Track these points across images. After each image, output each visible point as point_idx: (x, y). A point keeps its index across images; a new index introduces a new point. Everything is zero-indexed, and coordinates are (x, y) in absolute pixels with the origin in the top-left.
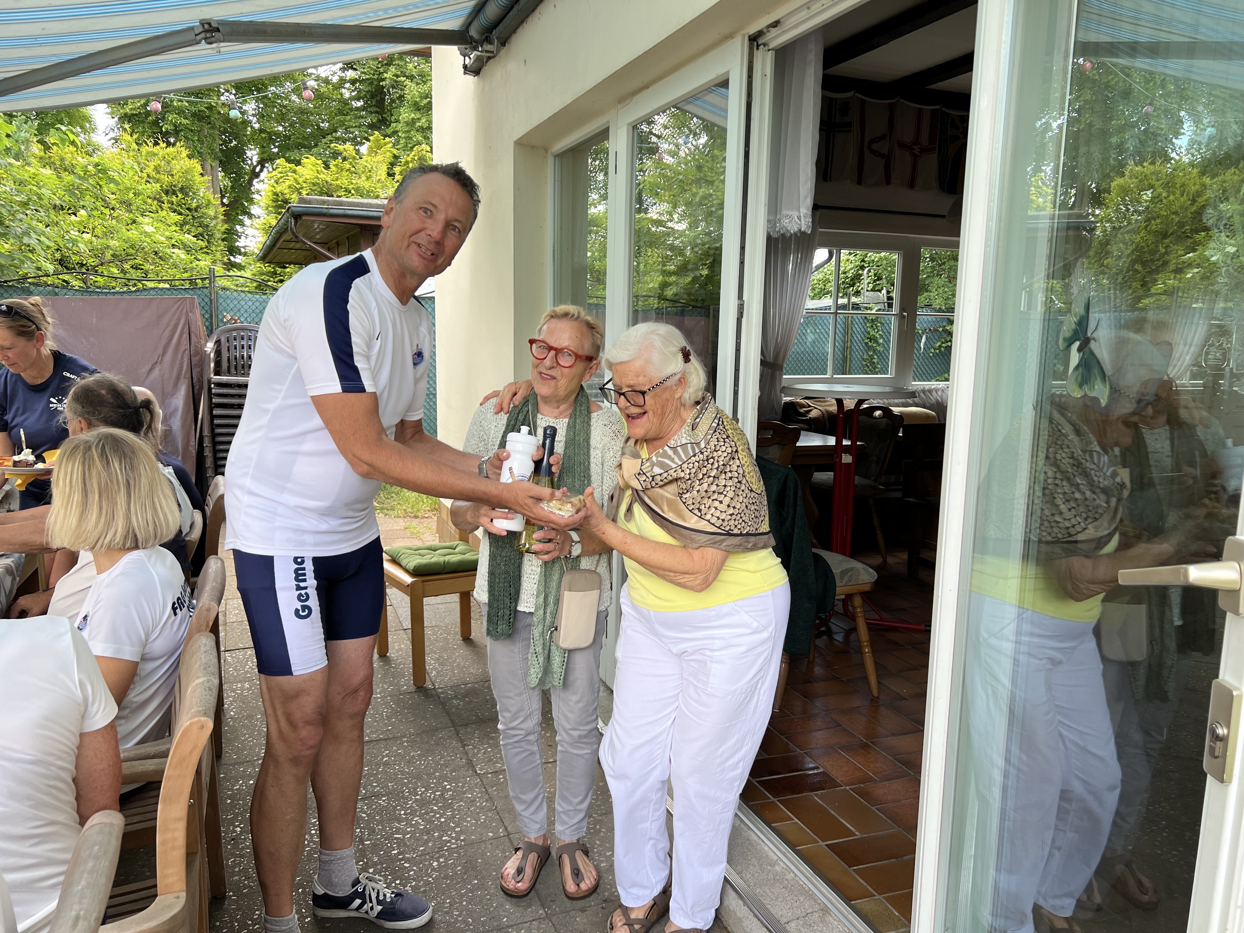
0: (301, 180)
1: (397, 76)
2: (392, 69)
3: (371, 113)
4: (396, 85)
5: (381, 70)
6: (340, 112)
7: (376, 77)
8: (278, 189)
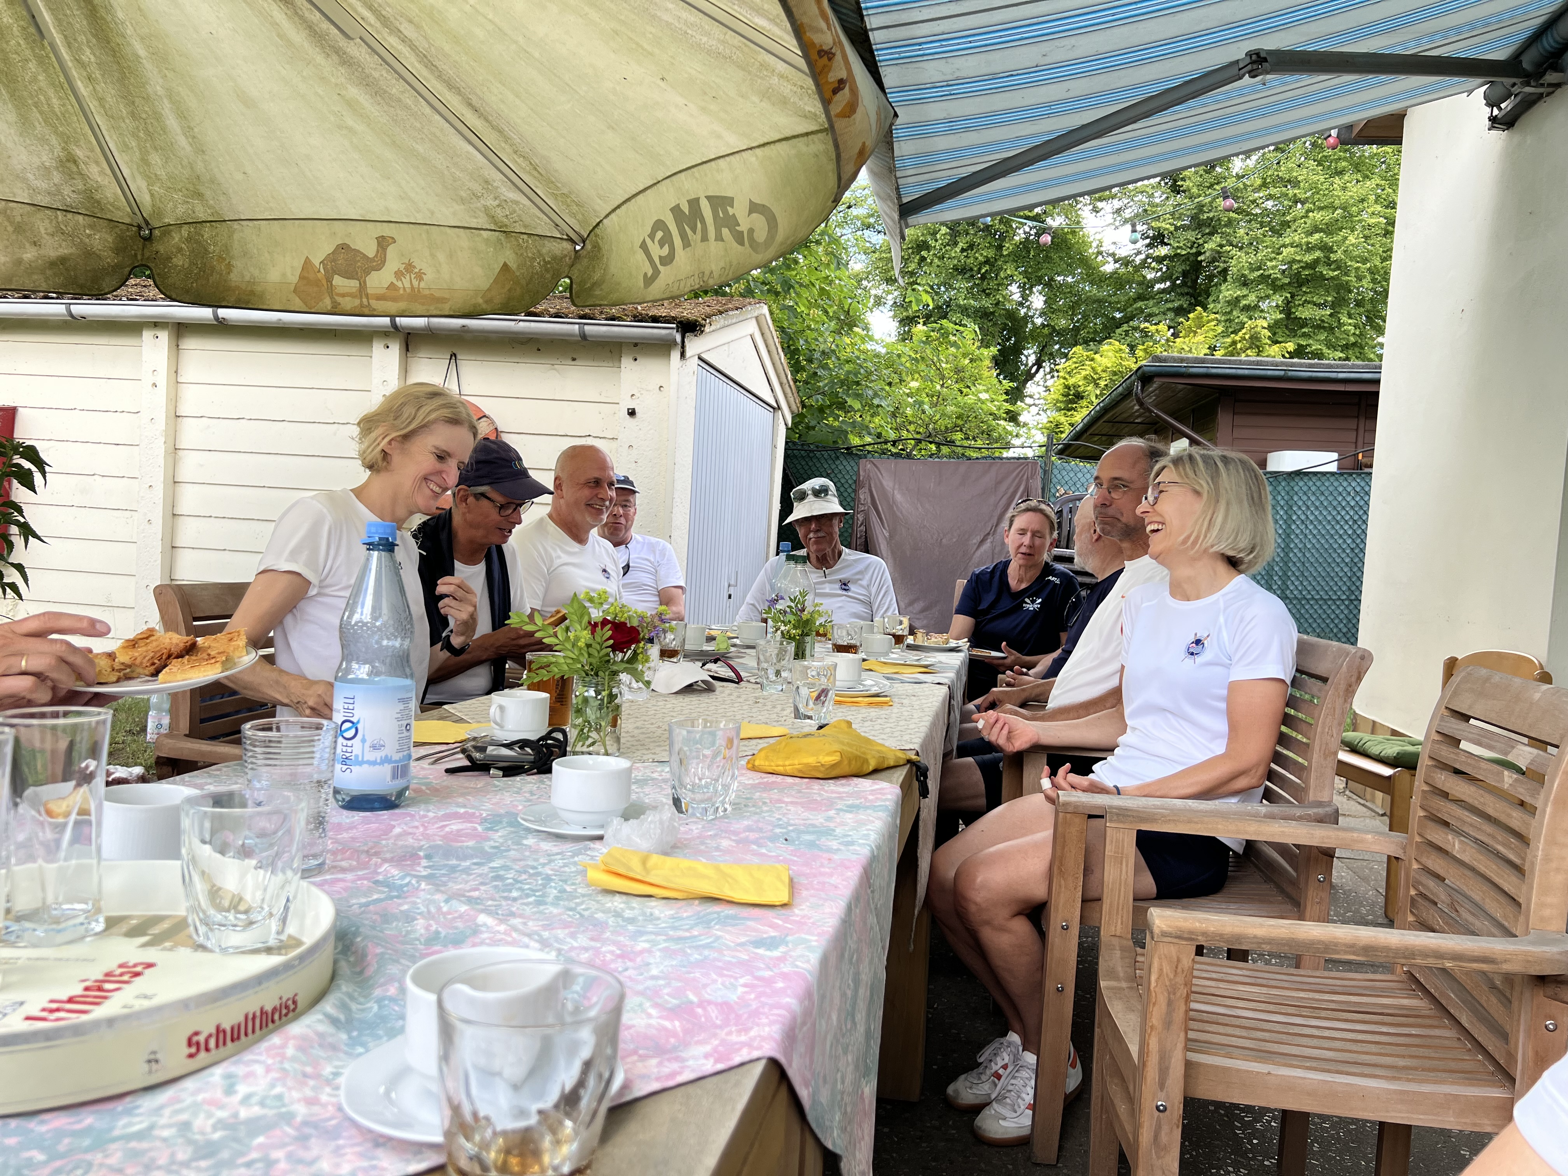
0: (1099, 369)
1: (1221, 246)
2: (1217, 238)
3: (1182, 294)
4: (1217, 256)
5: (1201, 241)
6: (1140, 297)
7: (1194, 250)
8: (1071, 381)
